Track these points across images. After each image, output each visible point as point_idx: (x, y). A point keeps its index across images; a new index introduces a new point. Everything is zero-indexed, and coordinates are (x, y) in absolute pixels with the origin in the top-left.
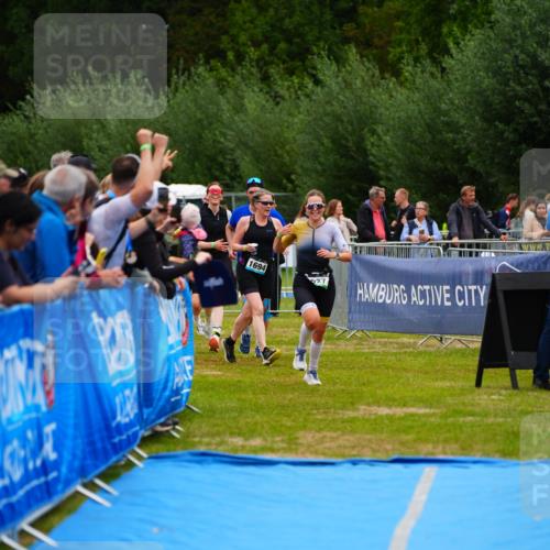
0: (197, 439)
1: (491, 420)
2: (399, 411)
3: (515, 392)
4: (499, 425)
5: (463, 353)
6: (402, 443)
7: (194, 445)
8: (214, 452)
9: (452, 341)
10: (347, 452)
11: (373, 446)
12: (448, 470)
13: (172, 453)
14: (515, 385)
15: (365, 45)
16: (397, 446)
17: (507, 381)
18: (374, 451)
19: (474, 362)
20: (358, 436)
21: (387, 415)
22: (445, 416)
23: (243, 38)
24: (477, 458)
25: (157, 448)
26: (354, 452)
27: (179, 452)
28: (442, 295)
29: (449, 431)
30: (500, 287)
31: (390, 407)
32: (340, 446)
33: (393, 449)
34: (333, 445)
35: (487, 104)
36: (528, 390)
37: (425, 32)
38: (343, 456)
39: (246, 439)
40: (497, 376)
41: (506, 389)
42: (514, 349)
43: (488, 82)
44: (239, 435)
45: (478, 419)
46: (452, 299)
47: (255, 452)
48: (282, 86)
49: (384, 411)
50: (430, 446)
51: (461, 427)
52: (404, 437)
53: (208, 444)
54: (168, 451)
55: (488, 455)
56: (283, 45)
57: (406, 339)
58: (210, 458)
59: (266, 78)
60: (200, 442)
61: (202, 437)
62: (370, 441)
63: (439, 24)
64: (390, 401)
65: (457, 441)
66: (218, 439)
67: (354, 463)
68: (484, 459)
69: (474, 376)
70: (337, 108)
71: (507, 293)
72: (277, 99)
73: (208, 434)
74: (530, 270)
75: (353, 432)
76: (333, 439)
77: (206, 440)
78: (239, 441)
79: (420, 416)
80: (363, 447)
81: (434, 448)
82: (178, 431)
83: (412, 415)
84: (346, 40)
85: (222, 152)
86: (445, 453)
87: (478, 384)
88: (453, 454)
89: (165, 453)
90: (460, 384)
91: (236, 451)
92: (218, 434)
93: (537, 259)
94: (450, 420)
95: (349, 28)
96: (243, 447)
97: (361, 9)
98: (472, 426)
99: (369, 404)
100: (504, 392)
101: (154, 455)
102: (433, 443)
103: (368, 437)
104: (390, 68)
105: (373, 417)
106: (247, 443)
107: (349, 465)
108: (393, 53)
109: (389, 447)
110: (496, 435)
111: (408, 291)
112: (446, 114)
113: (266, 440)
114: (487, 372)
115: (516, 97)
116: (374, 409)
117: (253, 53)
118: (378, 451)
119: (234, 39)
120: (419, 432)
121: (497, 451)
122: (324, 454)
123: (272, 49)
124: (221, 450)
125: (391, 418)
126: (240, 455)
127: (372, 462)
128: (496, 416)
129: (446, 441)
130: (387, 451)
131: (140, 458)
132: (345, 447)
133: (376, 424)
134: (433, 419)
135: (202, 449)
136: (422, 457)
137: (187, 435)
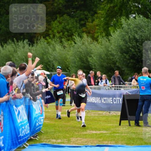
0: (43, 140)
1: (123, 135)
2: (98, 132)
3: (130, 127)
4: (126, 136)
5: (115, 116)
6: (99, 141)
7: (42, 142)
8: (47, 144)
9: (113, 113)
10: (84, 143)
11: (91, 142)
12: (112, 148)
13: (36, 144)
14: (130, 125)
15: (88, 33)
16: (98, 142)
17: (128, 124)
18: (92, 143)
19: (119, 119)
20: (87, 139)
21: (95, 133)
22: (111, 134)
23: (55, 31)
24: (120, 145)
25: (32, 143)
26: (86, 144)
27: (38, 144)
28: (110, 100)
29: (112, 138)
30: (126, 98)
31: (96, 131)
32: (82, 142)
33: (97, 143)
34: (80, 142)
35: (122, 49)
36: (133, 126)
37: (104, 30)
38: (83, 145)
39: (56, 140)
40: (125, 123)
41: (127, 126)
42: (129, 115)
43: (122, 43)
44: (54, 139)
45: (120, 134)
46: (112, 101)
47: (59, 144)
48: (66, 44)
49: (94, 132)
50: (107, 142)
51: (115, 136)
52: (100, 139)
53: (46, 142)
54: (35, 143)
55: (122, 144)
56: (66, 33)
57: (100, 112)
58: (46, 145)
59: (61, 42)
60: (44, 141)
61: (44, 139)
62: (90, 140)
63: (108, 27)
64: (96, 129)
65: (114, 140)
66: (48, 140)
67: (86, 147)
68: (121, 145)
69: (119, 122)
70: (80, 50)
71: (127, 100)
72: (64, 47)
73: (46, 139)
74: (133, 94)
75: (86, 138)
76: (80, 140)
77: (45, 140)
78: (54, 141)
79: (104, 133)
80: (89, 142)
81: (108, 142)
82: (37, 138)
83: (102, 133)
84: (83, 32)
85: (49, 61)
86: (111, 144)
87: (120, 124)
88: (113, 144)
89: (34, 144)
90: (115, 125)
91: (54, 143)
92: (49, 139)
93: (135, 91)
94: (112, 135)
95: (84, 29)
96: (56, 142)
97: (87, 23)
98: (118, 136)
99: (90, 130)
100: (127, 127)
101: (31, 145)
102: (108, 141)
103: (90, 139)
104: (95, 39)
105: (91, 134)
106: (57, 141)
107: (85, 147)
108: (96, 35)
109: (96, 142)
110: (125, 139)
111: (101, 99)
112: (110, 51)
113: (62, 140)
114: (122, 122)
115: (129, 47)
116: (92, 132)
117: (57, 35)
118: (93, 143)
119: (53, 31)
120: (104, 138)
121: (125, 143)
122: (78, 144)
123: (63, 34)
124: (49, 143)
125: (96, 134)
126: (55, 144)
127: (91, 146)
128: (125, 133)
129: (111, 140)
130: (95, 143)
131: (27, 145)
132: (83, 142)
133: (92, 136)
134: (107, 134)
135: (44, 143)
136: (104, 145)
137: (40, 139)
